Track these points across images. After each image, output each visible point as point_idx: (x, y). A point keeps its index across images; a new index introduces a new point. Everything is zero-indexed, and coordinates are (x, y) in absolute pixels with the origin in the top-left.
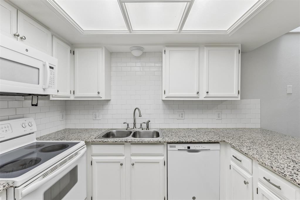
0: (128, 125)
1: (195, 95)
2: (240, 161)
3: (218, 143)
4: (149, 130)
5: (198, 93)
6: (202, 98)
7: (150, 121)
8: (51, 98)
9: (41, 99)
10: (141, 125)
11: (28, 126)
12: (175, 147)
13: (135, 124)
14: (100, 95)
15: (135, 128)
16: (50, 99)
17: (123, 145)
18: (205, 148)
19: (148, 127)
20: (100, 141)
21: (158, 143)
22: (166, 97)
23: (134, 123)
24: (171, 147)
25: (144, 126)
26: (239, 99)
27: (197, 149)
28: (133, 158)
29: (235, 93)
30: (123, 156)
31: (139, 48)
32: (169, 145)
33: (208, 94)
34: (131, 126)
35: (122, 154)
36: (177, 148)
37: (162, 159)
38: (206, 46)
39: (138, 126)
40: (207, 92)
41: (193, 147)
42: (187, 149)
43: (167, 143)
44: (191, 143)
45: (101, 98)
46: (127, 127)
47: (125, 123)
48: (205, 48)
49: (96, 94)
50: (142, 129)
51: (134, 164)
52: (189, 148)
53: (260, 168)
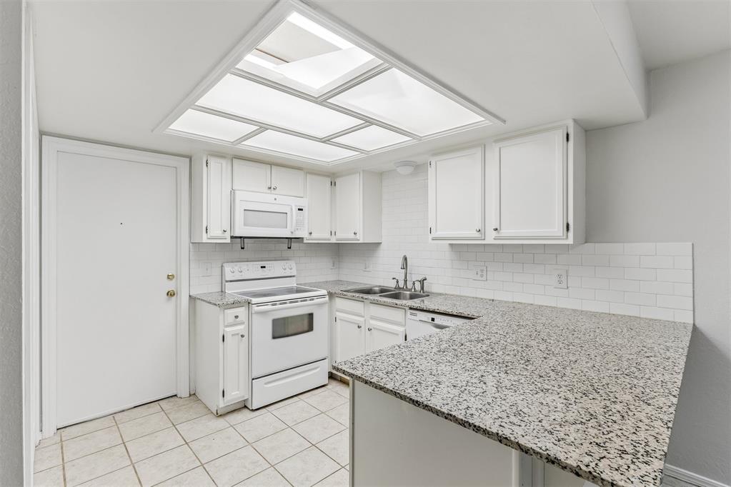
0: (397, 282)
5: (479, 230)
6: (490, 238)
7: (425, 279)
8: (305, 241)
9: (295, 242)
10: (413, 284)
11: (288, 269)
12: (415, 315)
13: (406, 281)
14: (358, 237)
15: (405, 287)
16: (305, 243)
18: (454, 323)
19: (422, 288)
22: (432, 238)
23: (404, 280)
24: (412, 314)
26: (569, 241)
27: (445, 324)
28: (373, 322)
30: (363, 317)
31: (406, 164)
32: (409, 311)
33: (499, 233)
34: (401, 284)
36: (417, 318)
37: (402, 330)
41: (440, 320)
42: (430, 320)
44: (443, 314)
45: (364, 240)
46: (396, 285)
47: (393, 278)
49: (352, 236)
50: (415, 291)
52: (433, 320)
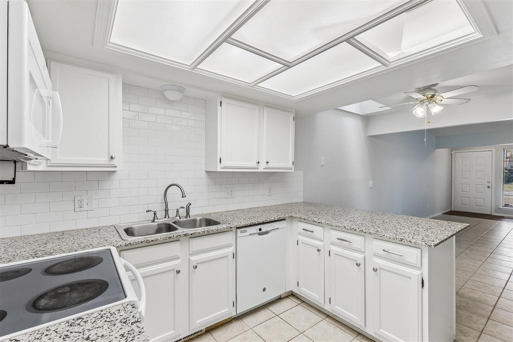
0: (155, 214)
1: (255, 165)
2: (312, 232)
3: (284, 219)
4: (190, 217)
5: (259, 163)
6: (261, 170)
7: (190, 204)
10: (177, 212)
12: (245, 231)
14: (114, 162)
15: (167, 217)
16: (28, 169)
17: (179, 242)
18: (274, 227)
19: (188, 213)
20: (142, 242)
21: (228, 230)
22: (222, 167)
23: (166, 210)
24: (241, 232)
25: (183, 212)
26: (293, 170)
27: (269, 229)
28: (193, 258)
29: (290, 164)
30: (178, 258)
32: (239, 231)
33: (267, 165)
34: (161, 214)
35: (178, 256)
36: (247, 233)
37: (231, 250)
38: (267, 106)
39: (172, 214)
40: (268, 162)
41: (265, 228)
42: (258, 231)
43: (237, 228)
44: (263, 223)
45: (116, 167)
46: (154, 218)
47: (149, 211)
48: (265, 108)
50: (180, 218)
51: (196, 266)
52: (260, 230)
53: (333, 232)
